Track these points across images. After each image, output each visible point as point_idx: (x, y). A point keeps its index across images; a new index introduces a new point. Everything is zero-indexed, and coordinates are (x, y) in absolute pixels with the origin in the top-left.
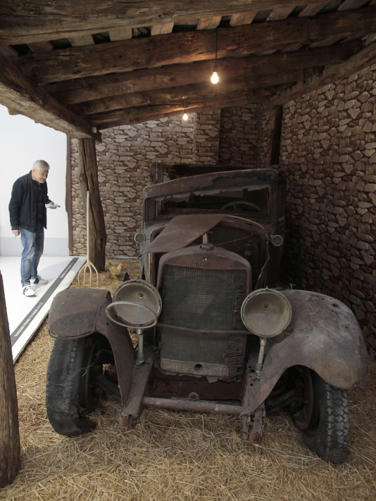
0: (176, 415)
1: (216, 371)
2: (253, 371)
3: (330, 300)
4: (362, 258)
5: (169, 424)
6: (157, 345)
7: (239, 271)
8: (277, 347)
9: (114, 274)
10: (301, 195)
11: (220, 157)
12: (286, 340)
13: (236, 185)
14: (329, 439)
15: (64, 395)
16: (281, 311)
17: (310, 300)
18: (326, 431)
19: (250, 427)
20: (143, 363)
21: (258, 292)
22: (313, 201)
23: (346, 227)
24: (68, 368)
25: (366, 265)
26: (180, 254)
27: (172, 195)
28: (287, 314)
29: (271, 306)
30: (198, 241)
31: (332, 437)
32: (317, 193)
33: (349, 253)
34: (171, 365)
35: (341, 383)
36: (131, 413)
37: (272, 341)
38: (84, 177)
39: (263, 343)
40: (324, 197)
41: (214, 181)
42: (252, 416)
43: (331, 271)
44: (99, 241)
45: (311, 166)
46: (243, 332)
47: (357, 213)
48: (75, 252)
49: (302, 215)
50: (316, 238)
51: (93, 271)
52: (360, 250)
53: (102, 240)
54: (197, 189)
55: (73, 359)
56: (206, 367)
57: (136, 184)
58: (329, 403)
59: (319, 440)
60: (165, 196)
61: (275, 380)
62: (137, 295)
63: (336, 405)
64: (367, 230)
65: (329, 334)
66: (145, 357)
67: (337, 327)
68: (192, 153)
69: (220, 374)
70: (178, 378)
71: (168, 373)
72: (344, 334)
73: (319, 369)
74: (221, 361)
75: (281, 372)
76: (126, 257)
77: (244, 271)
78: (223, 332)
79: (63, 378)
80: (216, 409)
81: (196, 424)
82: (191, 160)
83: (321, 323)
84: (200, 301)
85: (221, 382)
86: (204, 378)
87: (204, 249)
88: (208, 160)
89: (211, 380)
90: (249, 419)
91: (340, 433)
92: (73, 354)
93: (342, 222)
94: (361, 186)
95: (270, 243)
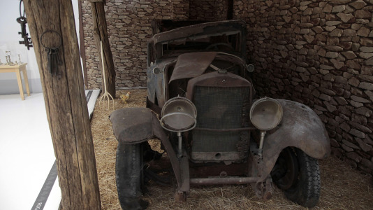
0: (201, 191)
1: (230, 157)
2: (255, 154)
4: (300, 78)
5: (198, 197)
6: (189, 143)
7: (244, 87)
8: (273, 135)
9: (124, 100)
10: (252, 39)
11: (190, 14)
12: (278, 131)
14: (309, 192)
15: (132, 184)
16: (275, 112)
17: (287, 105)
18: (307, 187)
19: (264, 190)
20: (182, 157)
21: (262, 100)
22: (261, 42)
23: (287, 58)
24: (132, 165)
25: (303, 82)
26: (205, 78)
27: (174, 40)
28: (279, 114)
29: (267, 110)
31: (311, 190)
32: (264, 36)
33: (290, 75)
34: (200, 156)
35: (317, 155)
36: (185, 190)
37: (269, 132)
38: (97, 30)
39: (263, 134)
40: (270, 39)
41: (204, 28)
42: (264, 183)
43: (277, 88)
44: (111, 77)
45: (258, 18)
46: (249, 128)
47: (295, 49)
48: (89, 87)
49: (253, 51)
50: (265, 67)
52: (298, 73)
54: (193, 35)
55: (134, 158)
56: (223, 155)
57: (131, 35)
58: (309, 169)
59: (301, 194)
60: (169, 41)
61: (276, 158)
62: (176, 108)
63: (313, 170)
64: (303, 59)
65: (306, 125)
66: (183, 152)
67: (309, 120)
68: (170, 12)
69: (233, 159)
70: (204, 164)
71: (197, 162)
72: (314, 124)
73: (302, 147)
74: (235, 149)
75: (279, 152)
76: (127, 88)
77: (249, 87)
78: (235, 129)
79: (129, 172)
80: (240, 181)
81: (218, 194)
82: (171, 17)
83: (299, 118)
84: (219, 109)
85: (234, 164)
86: (222, 162)
87: (222, 73)
88: (182, 17)
89: (227, 164)
90: (262, 185)
91: (316, 187)
92: (134, 155)
93: (284, 55)
94: (297, 30)
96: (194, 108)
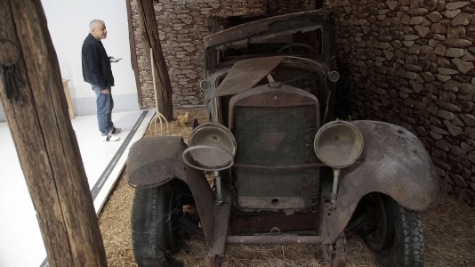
0: (257, 248)
1: (292, 204)
2: (328, 201)
3: (395, 128)
4: (411, 87)
5: (251, 257)
6: (234, 184)
7: (307, 106)
8: (350, 176)
9: (182, 122)
10: (347, 35)
11: (268, 7)
12: (359, 169)
13: (290, 28)
14: (406, 259)
15: (150, 242)
16: (353, 142)
17: (376, 129)
18: (403, 252)
19: (333, 255)
20: (223, 203)
21: (330, 124)
22: (359, 39)
23: (393, 61)
24: (151, 215)
25: (415, 93)
26: (250, 94)
27: (230, 42)
28: (359, 144)
29: (341, 138)
30: (264, 81)
31: (409, 256)
32: (362, 32)
33: (397, 84)
34: (249, 203)
35: (415, 206)
36: (217, 253)
37: (345, 171)
38: (146, 35)
39: (336, 173)
40: (370, 34)
41: (270, 25)
42: (334, 245)
43: (381, 102)
44: (166, 94)
45: (354, 7)
46: (316, 165)
47: (404, 46)
48: (144, 106)
49: (350, 53)
50: (365, 73)
51: (163, 120)
52: (408, 80)
53: (168, 92)
54: (255, 35)
55: (154, 206)
56: (282, 201)
57: (193, 39)
58: (405, 225)
59: (395, 260)
60: (225, 44)
61: (353, 208)
62: (210, 138)
63: (411, 227)
64: (414, 61)
65: (400, 160)
66: (224, 197)
67: (407, 153)
68: (242, 6)
69: (296, 206)
70: (256, 214)
71: (246, 210)
72: (414, 158)
73: (393, 194)
74: (297, 194)
75: (358, 199)
76: (191, 106)
77: (314, 106)
78: (299, 166)
79: (147, 225)
80: (299, 241)
81: (277, 254)
82: (243, 12)
83: (391, 150)
84: (272, 138)
85: (298, 213)
86: (281, 211)
87: (273, 87)
88: (257, 11)
89: (288, 213)
90: (331, 248)
91: (417, 253)
92: (155, 201)
93: (389, 56)
94: (406, 20)
95: (328, 80)
96: (231, 138)
